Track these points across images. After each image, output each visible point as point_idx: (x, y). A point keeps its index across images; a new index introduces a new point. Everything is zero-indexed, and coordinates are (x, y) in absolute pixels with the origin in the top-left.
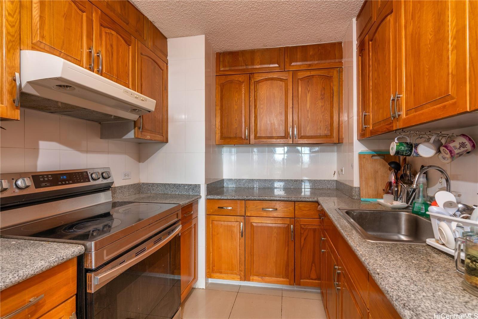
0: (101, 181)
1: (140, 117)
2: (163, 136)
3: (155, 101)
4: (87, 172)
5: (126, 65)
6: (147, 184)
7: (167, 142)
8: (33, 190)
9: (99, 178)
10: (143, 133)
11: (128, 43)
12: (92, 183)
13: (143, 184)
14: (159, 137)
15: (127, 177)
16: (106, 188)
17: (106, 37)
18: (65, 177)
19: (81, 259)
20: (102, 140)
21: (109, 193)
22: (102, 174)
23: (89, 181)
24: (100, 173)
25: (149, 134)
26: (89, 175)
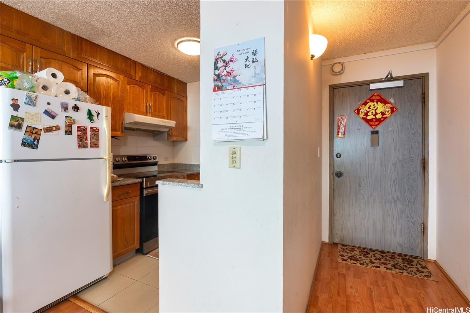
0: (152, 161)
1: (170, 129)
2: (184, 137)
3: (175, 122)
4: (146, 156)
5: (163, 106)
6: (177, 164)
7: (187, 140)
8: (127, 162)
9: (151, 159)
10: (172, 137)
11: (164, 94)
12: (149, 161)
13: (175, 164)
14: (181, 139)
15: (166, 160)
16: (155, 164)
17: (153, 95)
18: (138, 158)
19: (141, 184)
20: (154, 141)
21: (156, 166)
22: (153, 157)
23: (147, 160)
24: (152, 157)
25: (175, 137)
26: (148, 157)
